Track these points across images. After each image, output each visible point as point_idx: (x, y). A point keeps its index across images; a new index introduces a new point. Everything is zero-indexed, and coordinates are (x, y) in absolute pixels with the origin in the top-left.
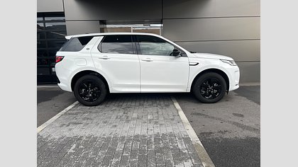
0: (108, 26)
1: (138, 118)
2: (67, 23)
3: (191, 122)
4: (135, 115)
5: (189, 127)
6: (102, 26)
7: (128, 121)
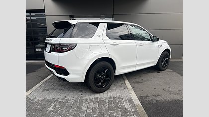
2: (46, 17)
5: (132, 92)
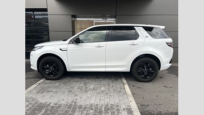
0: (78, 19)
1: (94, 89)
2: (49, 16)
3: (133, 94)
4: (92, 87)
5: (132, 99)
6: (73, 19)
7: (86, 91)
